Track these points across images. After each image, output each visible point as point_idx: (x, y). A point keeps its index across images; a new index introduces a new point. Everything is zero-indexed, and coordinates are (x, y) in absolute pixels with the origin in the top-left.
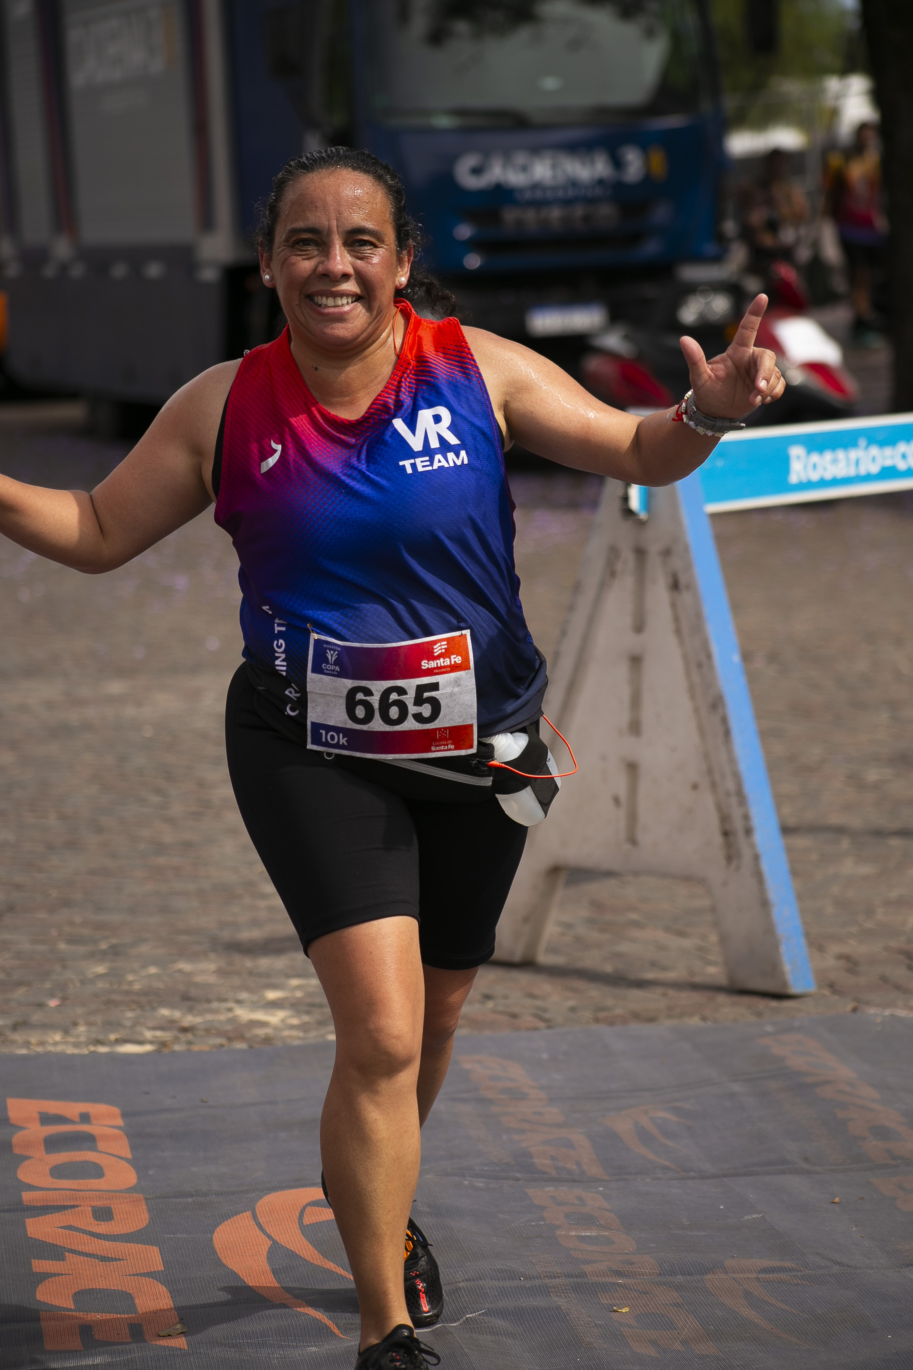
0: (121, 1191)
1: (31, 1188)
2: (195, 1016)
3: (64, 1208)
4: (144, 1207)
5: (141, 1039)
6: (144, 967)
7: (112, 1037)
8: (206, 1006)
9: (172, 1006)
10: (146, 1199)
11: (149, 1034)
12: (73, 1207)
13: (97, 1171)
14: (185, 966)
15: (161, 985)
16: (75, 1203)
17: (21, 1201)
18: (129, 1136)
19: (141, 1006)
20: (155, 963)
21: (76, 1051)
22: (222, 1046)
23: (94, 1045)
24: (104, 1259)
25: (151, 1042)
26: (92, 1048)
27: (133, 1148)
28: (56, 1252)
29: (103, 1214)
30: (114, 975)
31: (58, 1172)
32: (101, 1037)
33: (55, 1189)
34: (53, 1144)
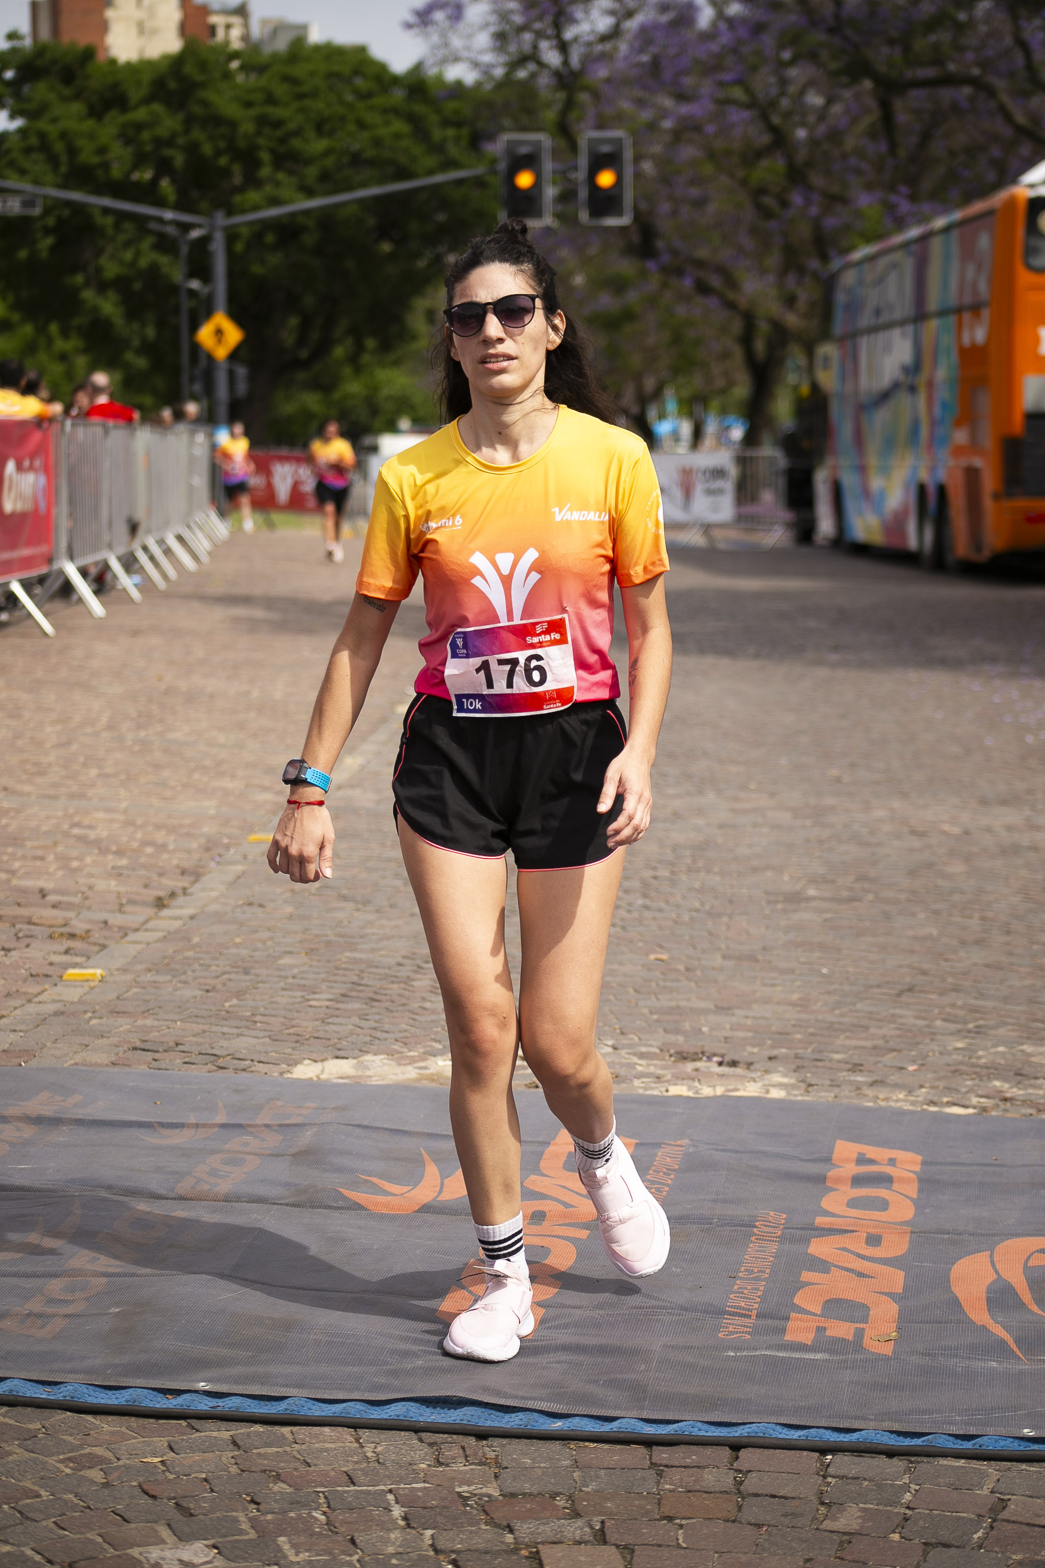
0: (895, 1223)
1: (827, 1213)
2: (1020, 1089)
3: (846, 1231)
4: (908, 1239)
5: (967, 1103)
6: (995, 1046)
7: (945, 1100)
8: (1032, 1082)
9: (1005, 1080)
10: (912, 1232)
11: (975, 1100)
12: (853, 1231)
13: (883, 1205)
14: (1028, 1048)
15: (1002, 1062)
16: (855, 1229)
17: (813, 1223)
18: (921, 1180)
19: (980, 1076)
20: (1004, 1043)
21: (911, 1108)
22: (1031, 1115)
23: (928, 1104)
24: (861, 1275)
25: (974, 1107)
26: (925, 1107)
27: (920, 1191)
28: (822, 1266)
29: (874, 1240)
30: (970, 1050)
31: (853, 1203)
32: (935, 1099)
33: (843, 1217)
34: (858, 1181)
